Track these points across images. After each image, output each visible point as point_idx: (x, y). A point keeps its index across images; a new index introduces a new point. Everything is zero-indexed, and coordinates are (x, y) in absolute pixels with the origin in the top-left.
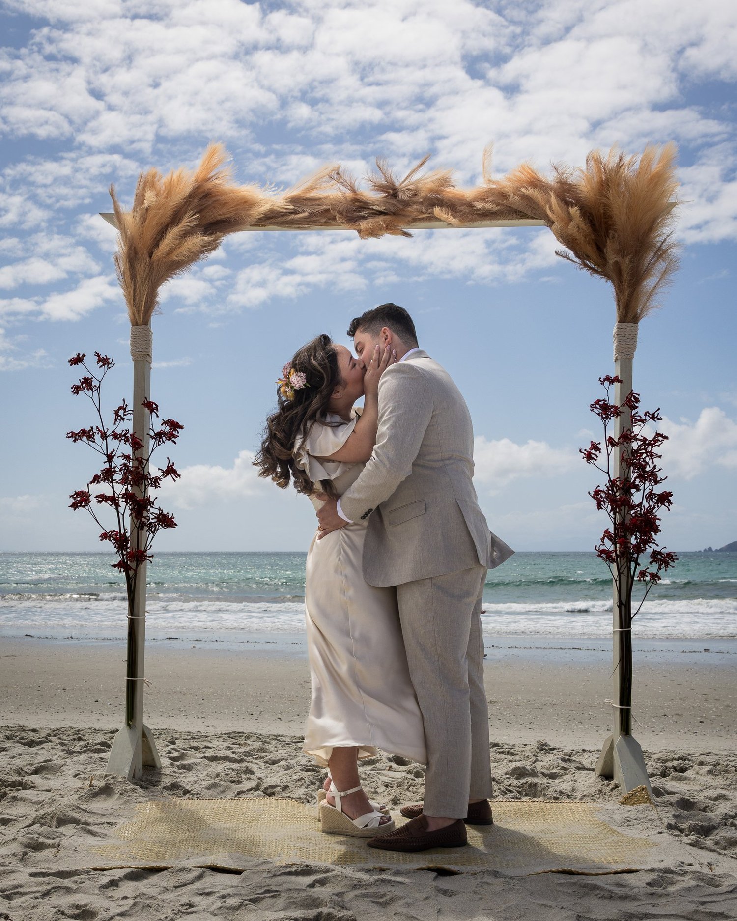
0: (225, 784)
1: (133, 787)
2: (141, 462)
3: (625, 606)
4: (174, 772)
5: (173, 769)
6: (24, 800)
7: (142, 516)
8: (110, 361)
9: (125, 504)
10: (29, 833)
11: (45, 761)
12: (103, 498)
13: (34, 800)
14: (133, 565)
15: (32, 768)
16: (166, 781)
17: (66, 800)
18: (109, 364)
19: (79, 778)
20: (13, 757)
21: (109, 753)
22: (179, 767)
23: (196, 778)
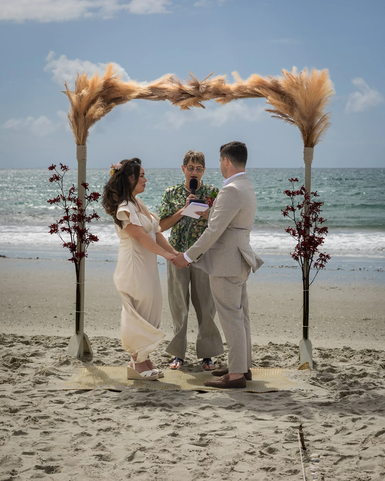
0: (123, 361)
1: (79, 361)
2: (82, 211)
3: (306, 279)
4: (99, 355)
5: (98, 354)
6: (29, 367)
7: (82, 237)
8: (67, 167)
9: (74, 231)
10: (35, 378)
11: (35, 351)
12: (64, 229)
13: (34, 367)
14: (78, 260)
15: (30, 354)
16: (95, 359)
17: (49, 367)
18: (66, 169)
19: (53, 359)
20: (19, 349)
21: (67, 347)
22: (101, 354)
23: (109, 358)
